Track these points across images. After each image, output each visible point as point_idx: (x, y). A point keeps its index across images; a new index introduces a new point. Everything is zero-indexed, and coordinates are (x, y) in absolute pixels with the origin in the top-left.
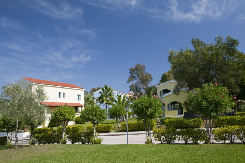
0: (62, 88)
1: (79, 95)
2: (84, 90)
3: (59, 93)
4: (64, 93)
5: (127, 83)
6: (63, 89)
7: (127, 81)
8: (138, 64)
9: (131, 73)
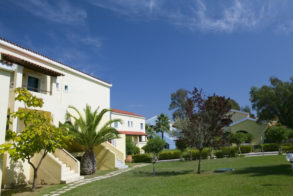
0: (130, 116)
1: (142, 124)
2: (145, 118)
3: (129, 121)
4: (132, 122)
5: (169, 110)
6: (131, 118)
7: (169, 108)
8: (180, 89)
9: (172, 99)
